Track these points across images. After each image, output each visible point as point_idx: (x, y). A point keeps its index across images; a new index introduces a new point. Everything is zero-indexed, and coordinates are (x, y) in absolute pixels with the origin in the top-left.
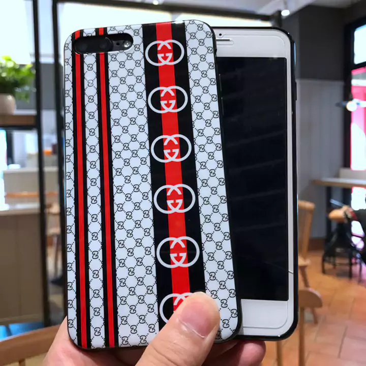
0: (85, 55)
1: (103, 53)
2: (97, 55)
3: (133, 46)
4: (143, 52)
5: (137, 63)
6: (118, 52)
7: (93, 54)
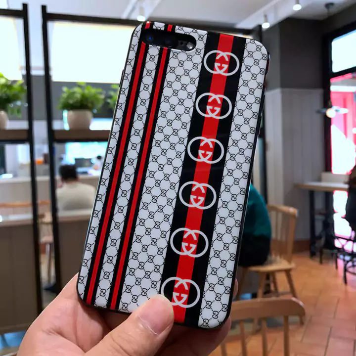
0: (150, 46)
1: (167, 48)
2: (161, 48)
3: (195, 49)
4: (202, 57)
5: (195, 66)
6: (180, 51)
7: (158, 47)
